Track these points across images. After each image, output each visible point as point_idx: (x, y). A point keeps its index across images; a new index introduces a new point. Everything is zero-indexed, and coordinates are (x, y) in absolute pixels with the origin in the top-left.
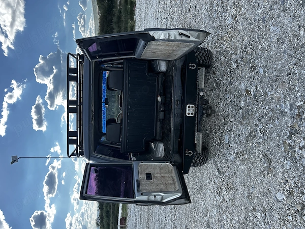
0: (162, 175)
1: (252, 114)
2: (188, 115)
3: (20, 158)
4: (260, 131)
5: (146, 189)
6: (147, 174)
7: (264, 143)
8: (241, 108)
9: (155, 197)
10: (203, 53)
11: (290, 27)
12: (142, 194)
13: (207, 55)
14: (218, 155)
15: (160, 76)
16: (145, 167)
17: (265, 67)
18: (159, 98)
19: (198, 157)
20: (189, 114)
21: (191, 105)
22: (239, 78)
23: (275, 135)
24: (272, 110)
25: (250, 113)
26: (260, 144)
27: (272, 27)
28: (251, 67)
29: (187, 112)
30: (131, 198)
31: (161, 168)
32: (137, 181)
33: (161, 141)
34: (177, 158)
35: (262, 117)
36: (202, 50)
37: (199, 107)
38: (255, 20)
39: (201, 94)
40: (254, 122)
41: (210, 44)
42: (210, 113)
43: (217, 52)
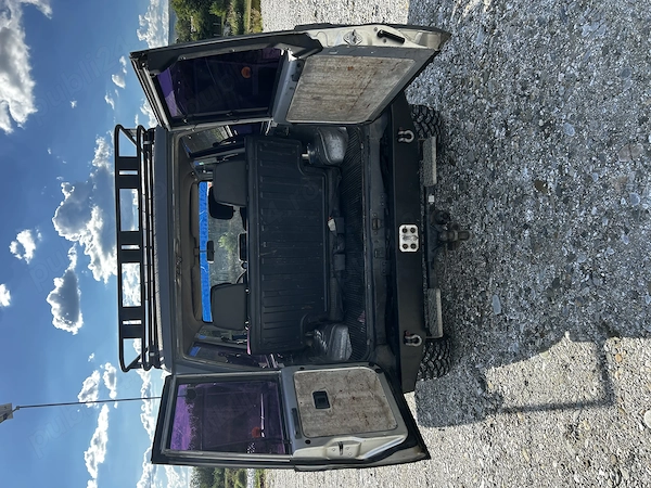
0: (354, 394)
1: (556, 235)
2: (403, 250)
3: (18, 408)
4: (582, 268)
5: (317, 430)
6: (315, 394)
7: (596, 297)
8: (526, 226)
9: (341, 447)
10: (425, 117)
11: (633, 15)
12: (308, 442)
13: (434, 121)
14: (479, 347)
15: (330, 174)
16: (311, 379)
17: (579, 119)
18: (331, 223)
19: (432, 356)
20: (405, 246)
21: (409, 227)
22: (516, 159)
23: (622, 271)
24: (608, 214)
25: (550, 231)
26: (586, 299)
27: (586, 27)
28: (543, 128)
29: (402, 242)
30: (282, 454)
31: (349, 380)
32: (295, 411)
33: (343, 322)
34: (384, 354)
35: (584, 235)
36: (421, 110)
37: (429, 231)
38: (541, 22)
39: (431, 199)
40: (563, 252)
41: (436, 100)
42: (456, 238)
43: (454, 114)
